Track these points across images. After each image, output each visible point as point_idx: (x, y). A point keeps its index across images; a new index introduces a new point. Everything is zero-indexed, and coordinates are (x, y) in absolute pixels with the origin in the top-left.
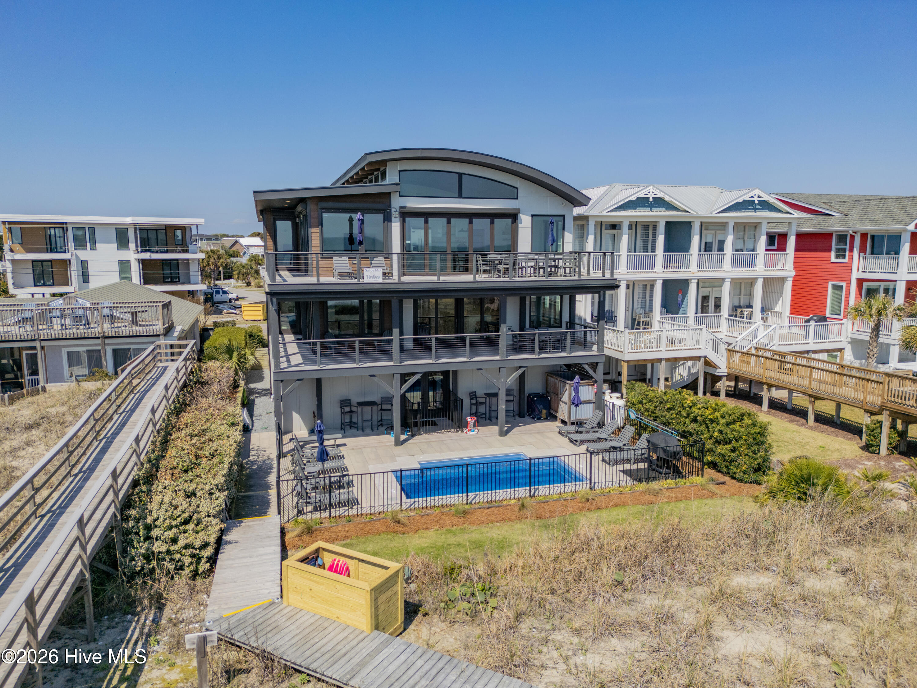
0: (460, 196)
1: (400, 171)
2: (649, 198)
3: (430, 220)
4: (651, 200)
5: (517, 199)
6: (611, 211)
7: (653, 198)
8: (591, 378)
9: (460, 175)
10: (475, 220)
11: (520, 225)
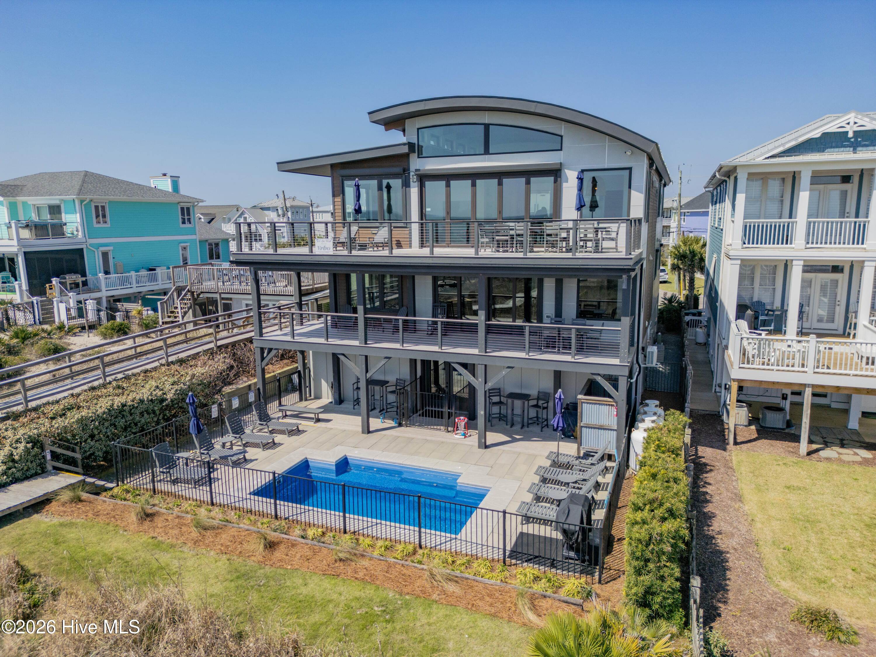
0: (487, 152)
1: (418, 129)
2: (847, 132)
3: (452, 183)
4: (850, 135)
5: (561, 150)
6: (768, 158)
7: (855, 132)
8: (606, 394)
9: (487, 127)
10: (505, 181)
11: (564, 185)
